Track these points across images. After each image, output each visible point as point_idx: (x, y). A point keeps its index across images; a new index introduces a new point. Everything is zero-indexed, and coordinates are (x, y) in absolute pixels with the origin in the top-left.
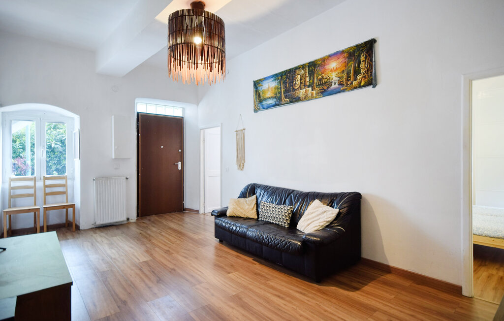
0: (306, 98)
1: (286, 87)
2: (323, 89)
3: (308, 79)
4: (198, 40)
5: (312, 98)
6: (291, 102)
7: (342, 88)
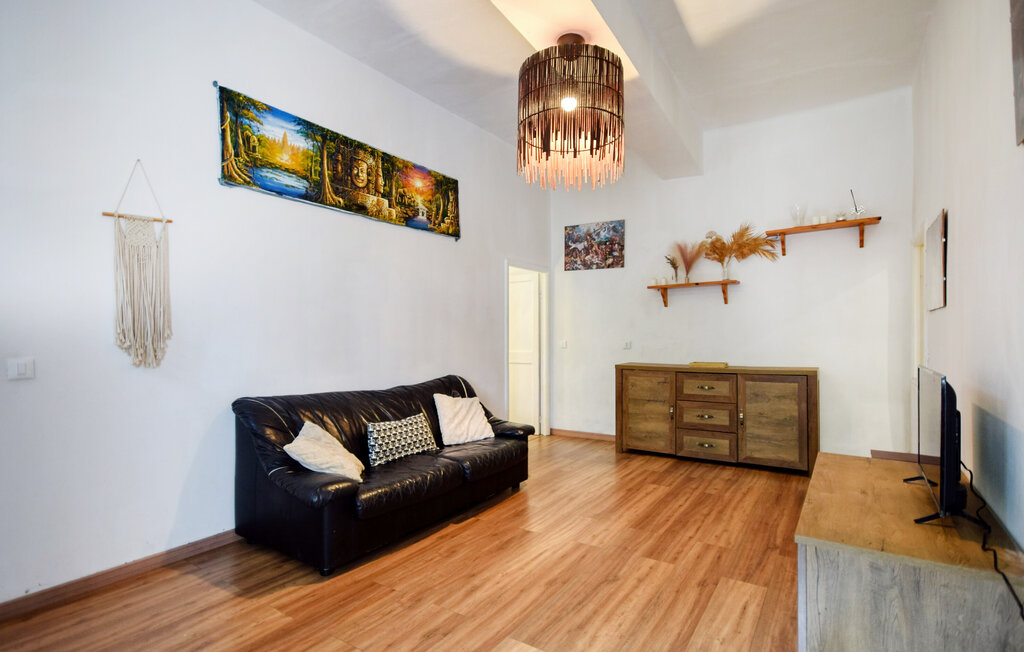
0: (377, 215)
1: (335, 169)
2: (406, 214)
3: (381, 181)
4: (569, 104)
5: (388, 220)
6: (347, 208)
7: (430, 226)
